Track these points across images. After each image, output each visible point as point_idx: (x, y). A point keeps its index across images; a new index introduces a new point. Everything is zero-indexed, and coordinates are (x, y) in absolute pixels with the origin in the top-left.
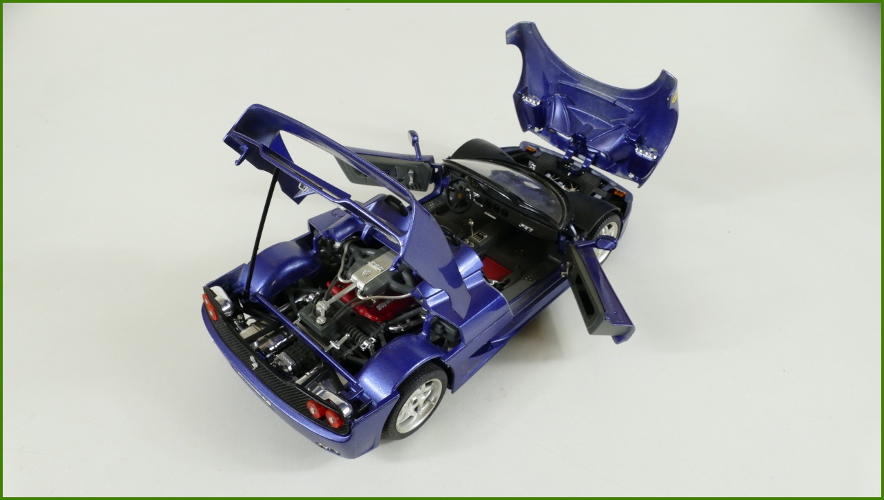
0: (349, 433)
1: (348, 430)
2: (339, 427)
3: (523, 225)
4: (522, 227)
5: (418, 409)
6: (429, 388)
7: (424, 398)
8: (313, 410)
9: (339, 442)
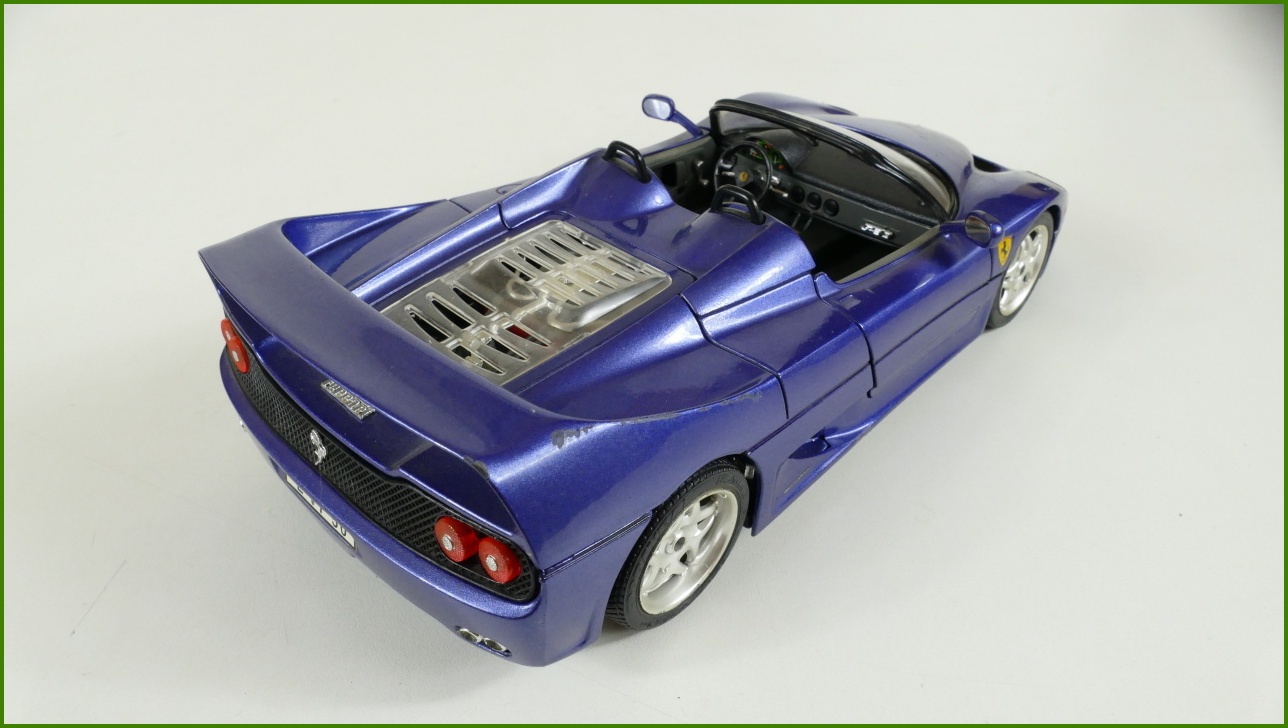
0: (534, 594)
1: (531, 588)
2: (511, 581)
3: (869, 227)
4: (868, 233)
5: (689, 559)
6: (709, 511)
7: (699, 533)
8: (448, 542)
9: (510, 618)
